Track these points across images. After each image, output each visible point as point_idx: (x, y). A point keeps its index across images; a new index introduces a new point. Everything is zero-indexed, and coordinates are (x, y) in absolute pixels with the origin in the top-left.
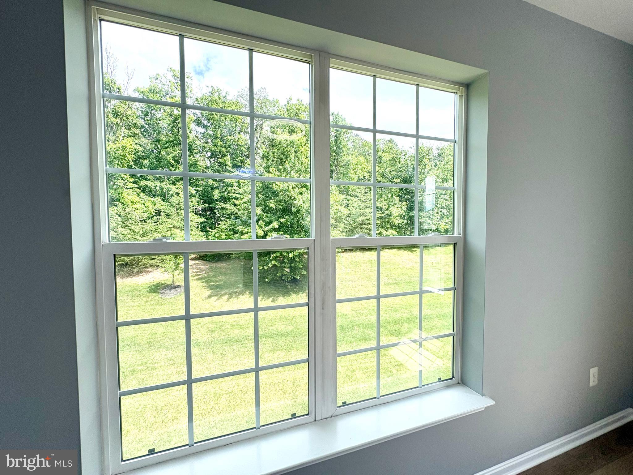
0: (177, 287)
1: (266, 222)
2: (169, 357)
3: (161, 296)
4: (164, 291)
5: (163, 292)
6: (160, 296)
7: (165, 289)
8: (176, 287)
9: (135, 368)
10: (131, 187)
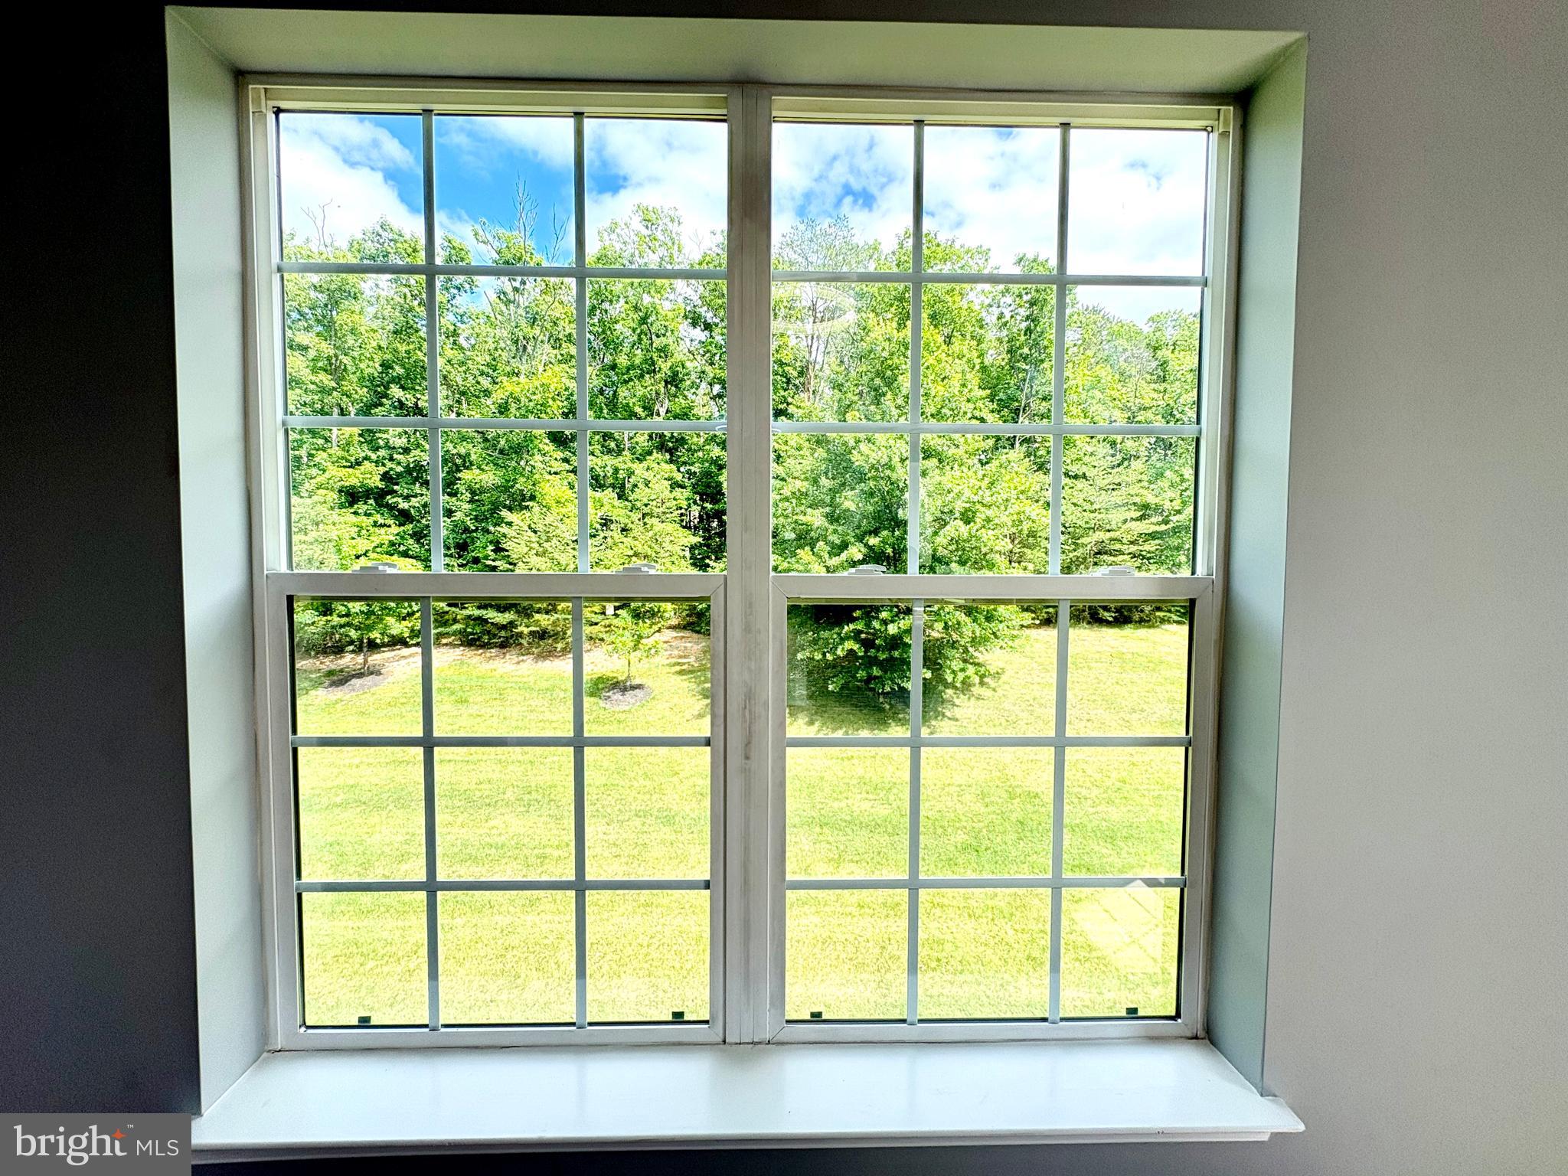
0: (636, 688)
1: (833, 545)
2: (612, 838)
3: (604, 705)
4: (610, 694)
5: (609, 697)
6: (602, 703)
7: (613, 689)
8: (633, 688)
9: (548, 851)
10: (558, 470)
